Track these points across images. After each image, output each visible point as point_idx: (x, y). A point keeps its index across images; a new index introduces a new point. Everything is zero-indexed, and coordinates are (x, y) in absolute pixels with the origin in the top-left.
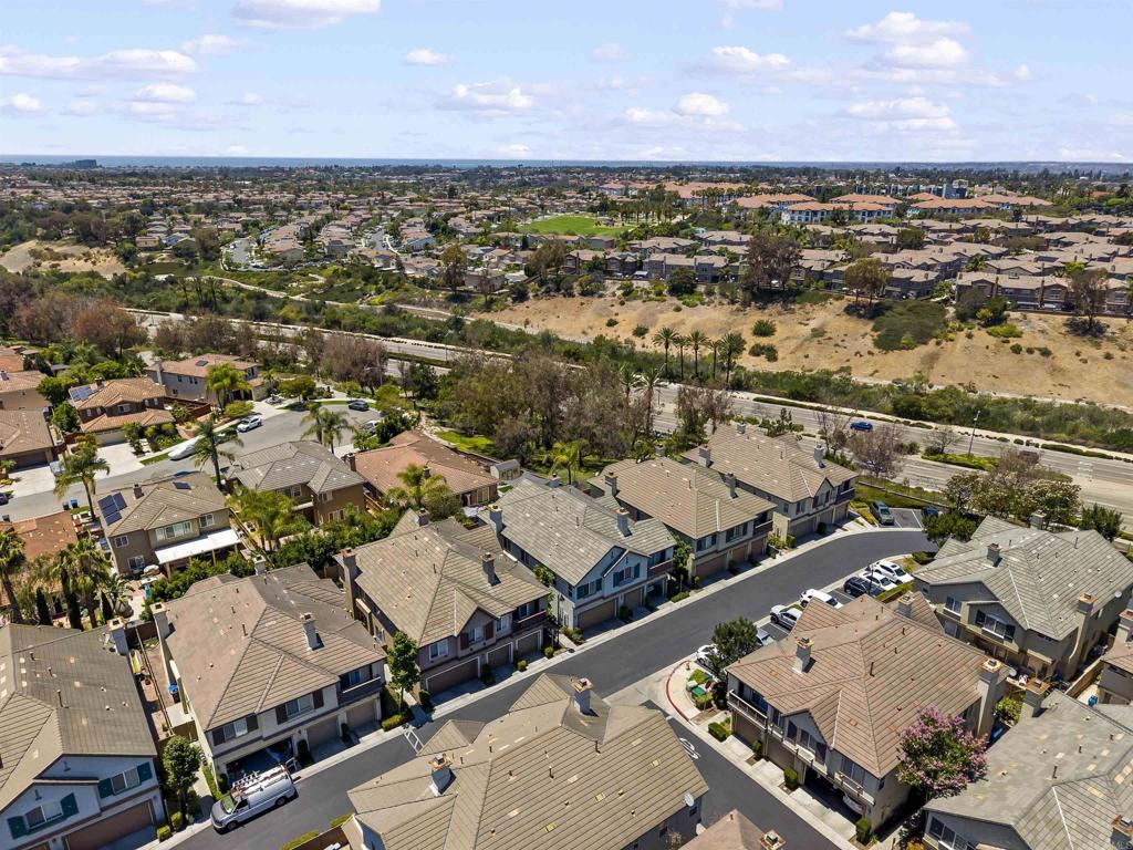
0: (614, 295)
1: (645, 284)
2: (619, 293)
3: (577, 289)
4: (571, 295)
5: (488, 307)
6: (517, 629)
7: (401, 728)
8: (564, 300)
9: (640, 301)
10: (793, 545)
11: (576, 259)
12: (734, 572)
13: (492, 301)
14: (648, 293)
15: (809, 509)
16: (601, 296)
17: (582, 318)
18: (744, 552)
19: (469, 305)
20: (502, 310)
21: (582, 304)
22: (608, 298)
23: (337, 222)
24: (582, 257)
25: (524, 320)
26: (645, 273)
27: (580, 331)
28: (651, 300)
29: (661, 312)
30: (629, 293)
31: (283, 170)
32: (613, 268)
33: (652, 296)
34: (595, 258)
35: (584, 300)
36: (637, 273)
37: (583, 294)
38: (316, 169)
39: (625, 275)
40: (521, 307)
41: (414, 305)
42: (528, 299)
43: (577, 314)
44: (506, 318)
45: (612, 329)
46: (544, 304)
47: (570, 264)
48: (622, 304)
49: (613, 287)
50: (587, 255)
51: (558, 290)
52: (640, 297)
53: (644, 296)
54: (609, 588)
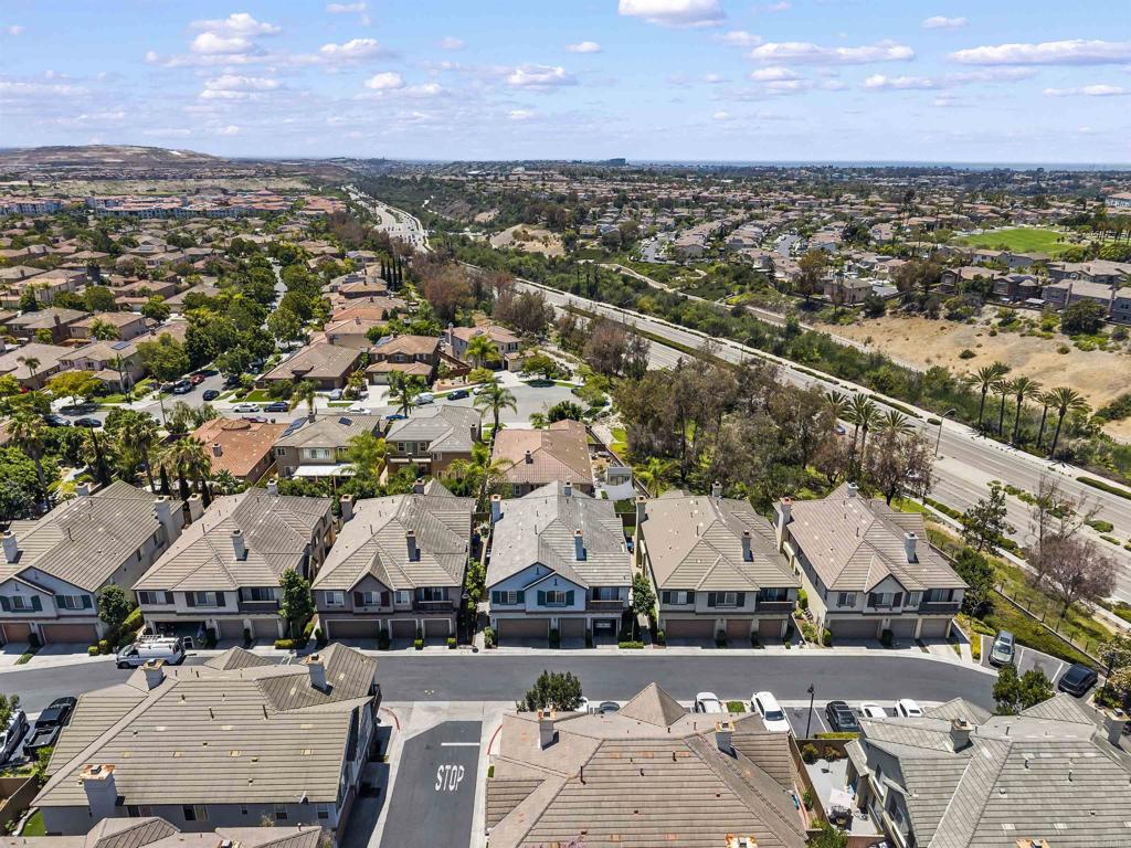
0: (988, 323)
1: (1034, 315)
2: (996, 321)
3: (944, 312)
4: (935, 317)
5: (834, 320)
6: (418, 608)
7: (288, 651)
8: (924, 321)
9: (1017, 334)
10: (828, 643)
11: (958, 278)
12: (721, 644)
13: (843, 313)
14: (1033, 326)
15: (861, 604)
16: (970, 322)
17: (934, 345)
18: (749, 627)
19: (817, 315)
20: (849, 324)
21: (943, 328)
22: (978, 326)
23: (758, 222)
24: (964, 276)
25: (866, 336)
26: (1040, 302)
27: (925, 358)
28: (1032, 334)
29: (1040, 351)
30: (1007, 322)
31: (776, 170)
32: (1000, 291)
33: (1037, 330)
34: (977, 277)
35: (947, 324)
36: (1031, 300)
37: (949, 318)
38: (807, 169)
39: (1015, 301)
40: (871, 323)
41: (764, 308)
42: (884, 315)
43: (931, 339)
44: (849, 334)
45: (965, 361)
46: (899, 323)
47: (948, 282)
48: (993, 334)
49: (990, 313)
50: (968, 273)
51: (921, 310)
52: (1020, 330)
53: (1027, 329)
54: (531, 603)
